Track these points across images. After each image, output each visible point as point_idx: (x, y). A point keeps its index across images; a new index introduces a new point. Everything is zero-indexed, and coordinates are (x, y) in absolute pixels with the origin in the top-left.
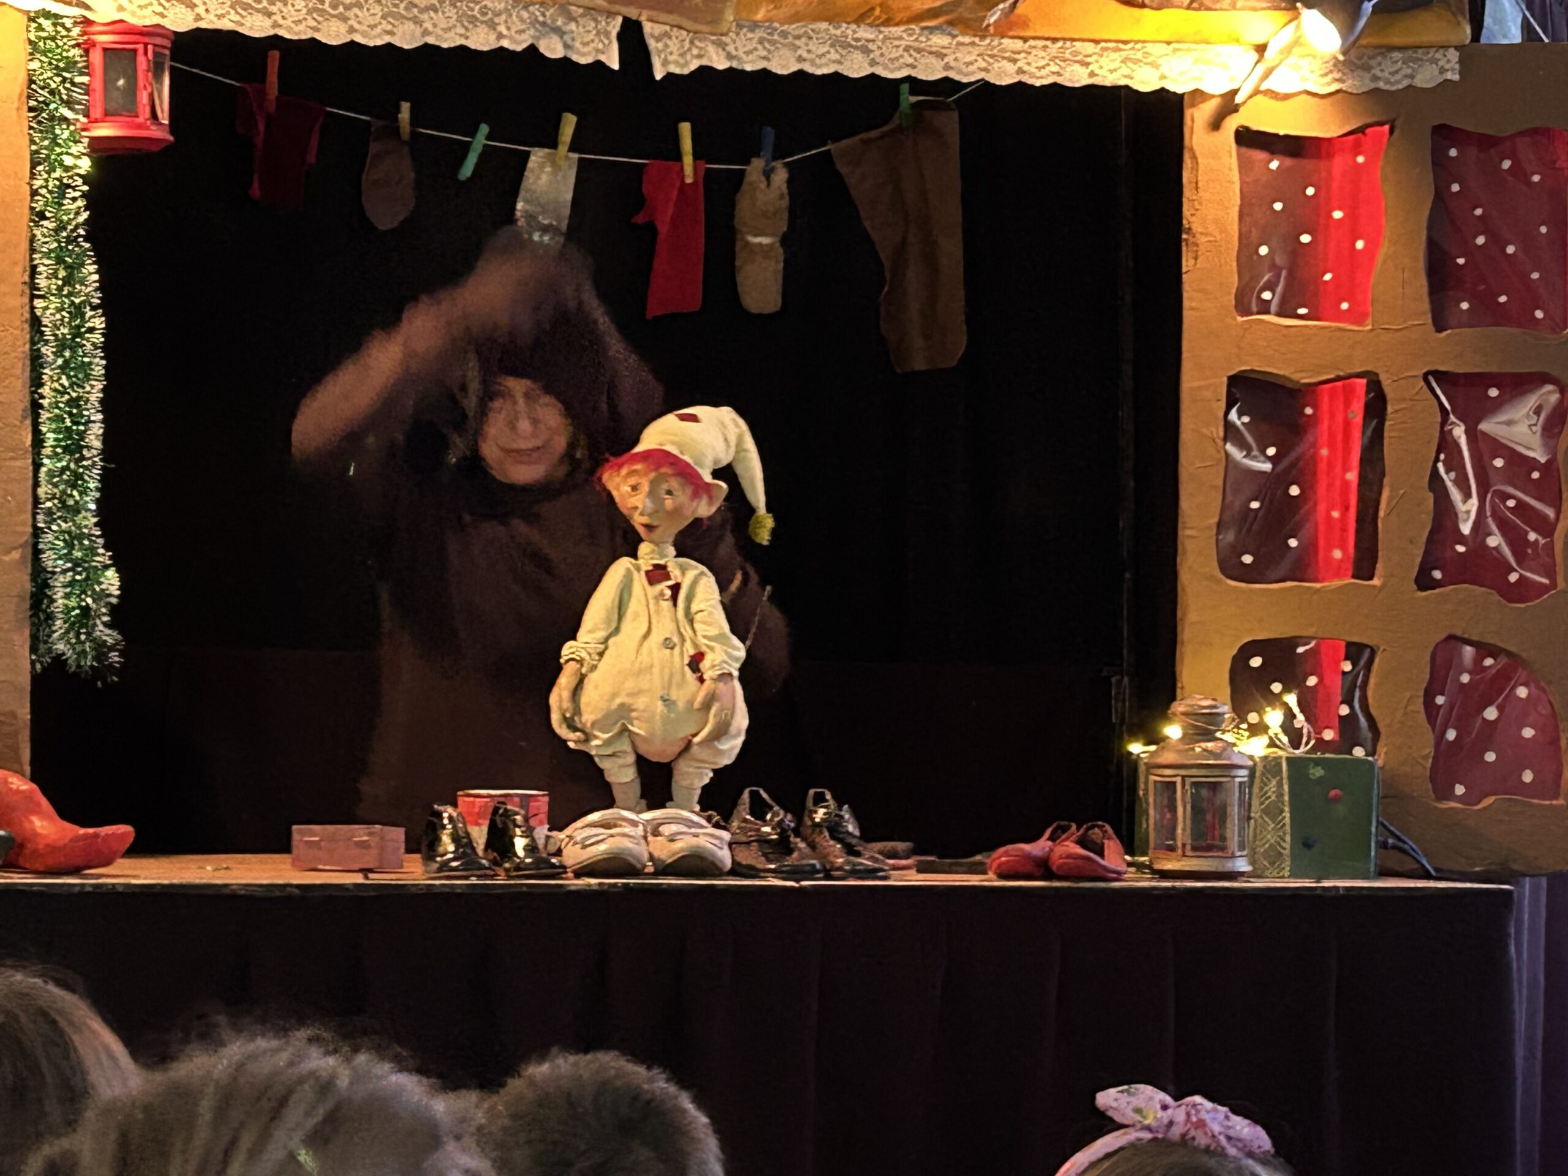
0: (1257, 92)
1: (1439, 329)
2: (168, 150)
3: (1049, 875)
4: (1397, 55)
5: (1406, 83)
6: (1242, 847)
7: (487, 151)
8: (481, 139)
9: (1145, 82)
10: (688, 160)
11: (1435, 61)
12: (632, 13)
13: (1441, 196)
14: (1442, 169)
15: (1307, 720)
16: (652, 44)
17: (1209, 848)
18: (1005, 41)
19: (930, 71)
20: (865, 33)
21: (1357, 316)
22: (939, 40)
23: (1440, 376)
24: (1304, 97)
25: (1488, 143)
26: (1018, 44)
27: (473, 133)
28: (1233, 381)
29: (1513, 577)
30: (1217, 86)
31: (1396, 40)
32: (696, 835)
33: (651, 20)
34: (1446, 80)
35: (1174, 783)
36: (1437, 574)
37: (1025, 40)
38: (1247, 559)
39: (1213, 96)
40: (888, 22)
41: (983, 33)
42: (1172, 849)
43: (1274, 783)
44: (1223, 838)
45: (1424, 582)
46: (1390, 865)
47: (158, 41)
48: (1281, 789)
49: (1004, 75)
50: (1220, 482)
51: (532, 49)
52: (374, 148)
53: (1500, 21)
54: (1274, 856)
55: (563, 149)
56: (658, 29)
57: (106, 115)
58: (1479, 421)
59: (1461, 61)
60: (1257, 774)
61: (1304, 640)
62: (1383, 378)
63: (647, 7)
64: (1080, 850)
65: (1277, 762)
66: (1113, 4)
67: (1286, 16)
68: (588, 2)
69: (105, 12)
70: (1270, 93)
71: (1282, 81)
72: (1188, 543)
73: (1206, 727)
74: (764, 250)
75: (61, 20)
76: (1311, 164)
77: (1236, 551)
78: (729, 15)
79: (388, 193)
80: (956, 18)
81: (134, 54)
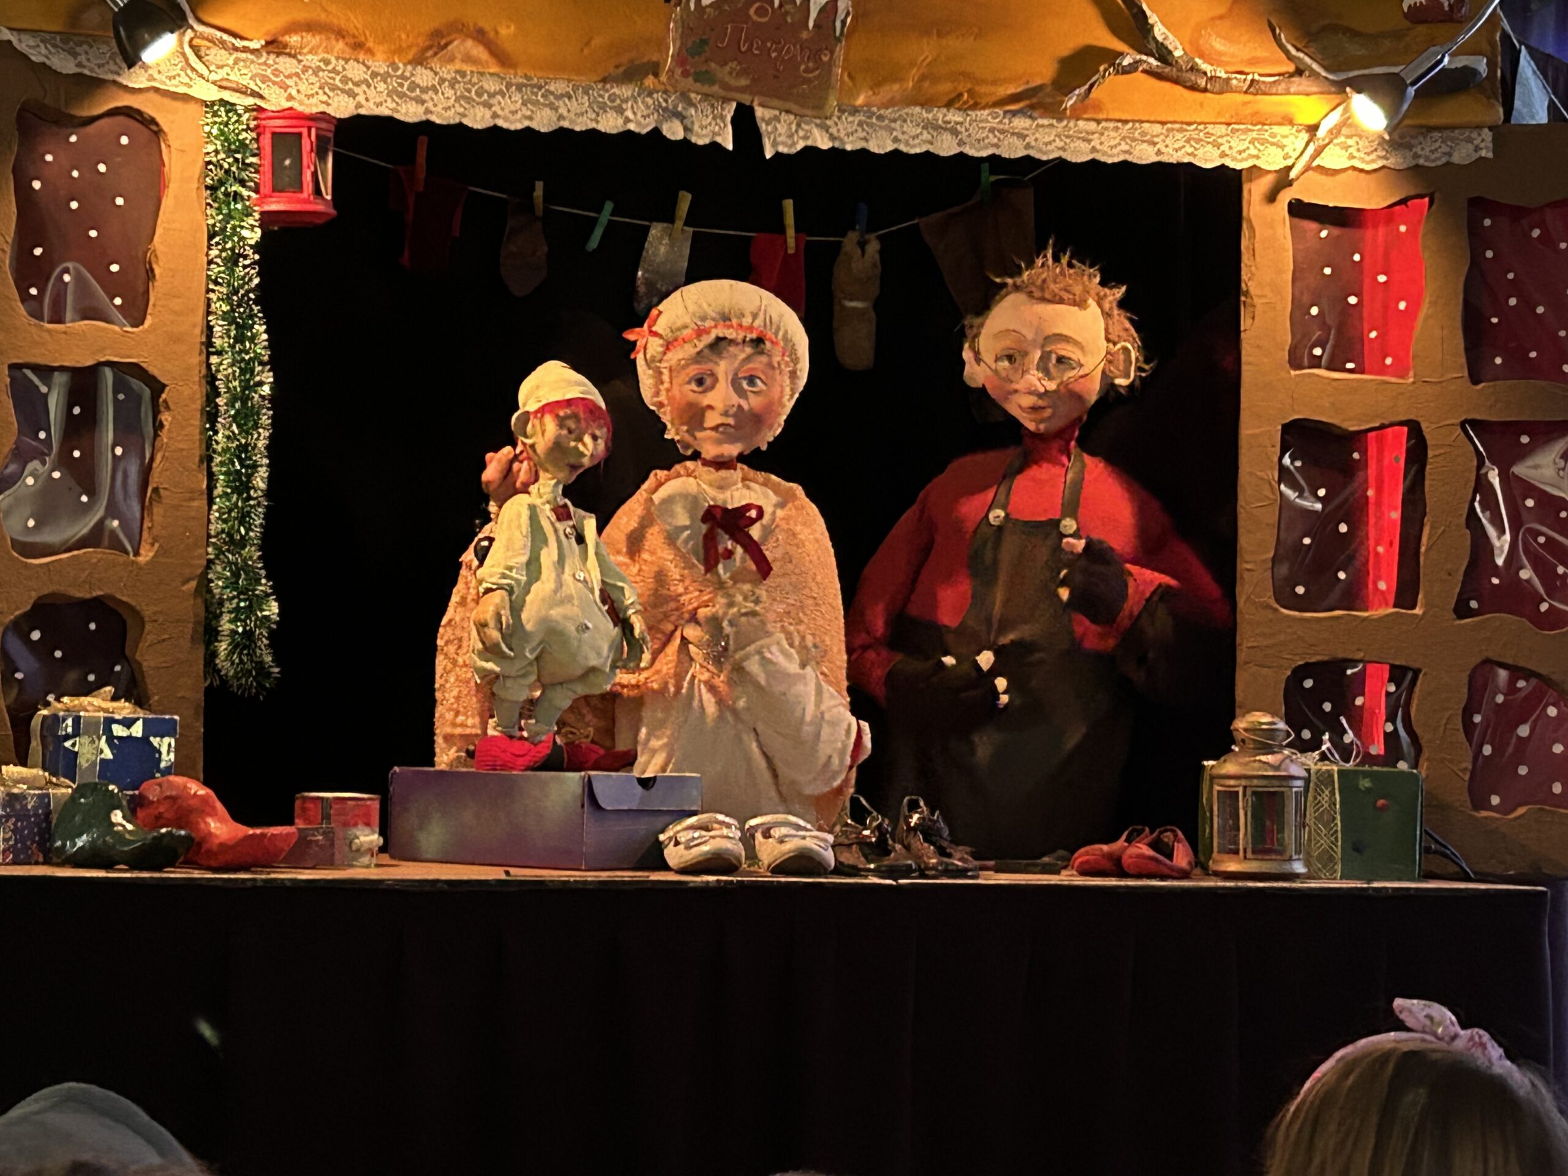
0: (1308, 168)
1: (1475, 379)
2: (332, 222)
3: (1122, 874)
4: (1436, 135)
5: (1444, 160)
6: (1298, 852)
7: (611, 226)
8: (606, 215)
9: (1208, 159)
10: (791, 232)
11: (1470, 140)
12: (746, 99)
13: (1476, 262)
14: (1477, 239)
15: (1355, 735)
16: (763, 127)
17: (1269, 852)
18: (1081, 123)
19: (1013, 150)
20: (954, 116)
21: (1400, 369)
22: (1021, 123)
23: (1475, 424)
24: (1350, 172)
25: (1518, 214)
26: (1093, 126)
27: (599, 210)
28: (1287, 429)
29: (1544, 607)
30: (1272, 161)
31: (1438, 120)
32: (804, 838)
33: (762, 105)
34: (1481, 158)
35: (1237, 792)
36: (1474, 604)
37: (1098, 122)
38: (1300, 590)
39: (1269, 172)
40: (975, 106)
41: (1060, 116)
42: (1236, 852)
43: (1327, 792)
44: (1281, 842)
45: (1462, 610)
46: (1433, 868)
47: (323, 125)
48: (1332, 798)
49: (1079, 153)
50: (1274, 519)
51: (656, 132)
52: (512, 222)
53: (1529, 104)
54: (1327, 859)
55: (679, 224)
56: (769, 114)
57: (274, 191)
58: (1513, 463)
59: (1495, 140)
60: (1312, 785)
61: (1353, 663)
62: (1424, 426)
63: (760, 93)
64: (1149, 852)
65: (1330, 774)
66: (1178, 90)
67: (1336, 99)
68: (706, 89)
69: (275, 100)
70: (1321, 169)
71: (1333, 158)
72: (1246, 575)
73: (1265, 742)
74: (859, 313)
75: (237, 111)
76: (1357, 233)
77: (1290, 582)
78: (832, 101)
79: (524, 263)
80: (1038, 101)
81: (300, 138)
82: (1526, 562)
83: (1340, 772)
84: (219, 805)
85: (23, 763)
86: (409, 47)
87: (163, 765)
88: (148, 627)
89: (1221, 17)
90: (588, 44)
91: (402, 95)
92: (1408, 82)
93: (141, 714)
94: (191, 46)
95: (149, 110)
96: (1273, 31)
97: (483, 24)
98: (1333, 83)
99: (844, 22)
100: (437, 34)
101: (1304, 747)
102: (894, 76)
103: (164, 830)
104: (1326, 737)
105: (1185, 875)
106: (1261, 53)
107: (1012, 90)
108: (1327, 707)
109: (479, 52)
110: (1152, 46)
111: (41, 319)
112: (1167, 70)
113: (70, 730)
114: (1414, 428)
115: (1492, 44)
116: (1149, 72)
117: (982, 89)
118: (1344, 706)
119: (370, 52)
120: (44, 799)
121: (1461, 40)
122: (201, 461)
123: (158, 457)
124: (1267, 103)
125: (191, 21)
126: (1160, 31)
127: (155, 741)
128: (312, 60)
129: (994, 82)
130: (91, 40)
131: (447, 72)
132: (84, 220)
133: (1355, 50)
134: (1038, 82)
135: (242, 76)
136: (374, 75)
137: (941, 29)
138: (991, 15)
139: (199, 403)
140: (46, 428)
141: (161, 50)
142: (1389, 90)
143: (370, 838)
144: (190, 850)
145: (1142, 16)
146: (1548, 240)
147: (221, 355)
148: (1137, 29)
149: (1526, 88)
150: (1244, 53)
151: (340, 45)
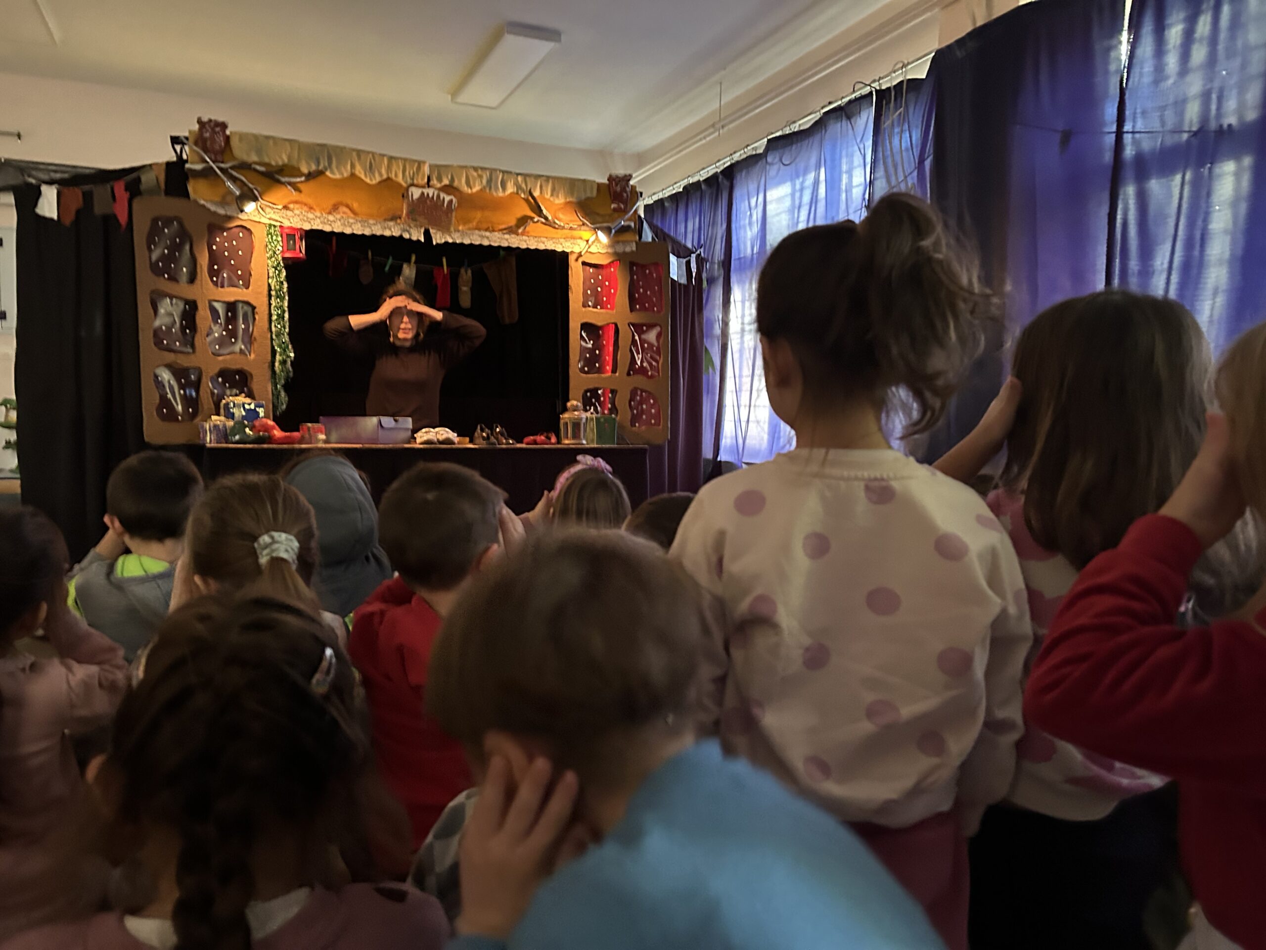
0: (587, 251)
1: (631, 311)
2: (305, 260)
3: (537, 444)
4: (621, 243)
5: (623, 251)
7: (392, 264)
8: (390, 261)
9: (559, 249)
10: (445, 268)
11: (630, 245)
12: (427, 227)
13: (632, 279)
14: (632, 273)
15: (601, 408)
16: (433, 235)
17: (576, 438)
18: (523, 237)
19: (505, 244)
20: (488, 234)
21: (612, 308)
22: (507, 236)
23: (632, 323)
24: (599, 254)
25: (644, 267)
26: (527, 238)
27: (388, 259)
28: (582, 325)
29: (649, 373)
30: (577, 250)
31: (621, 239)
33: (432, 228)
34: (633, 250)
35: (568, 423)
36: (631, 373)
37: (528, 237)
38: (586, 369)
39: (576, 253)
40: (494, 231)
41: (518, 235)
42: (568, 438)
43: (592, 423)
44: (580, 436)
45: (628, 375)
46: (621, 443)
47: (302, 232)
48: (594, 424)
49: (523, 246)
50: (579, 350)
51: (401, 236)
52: (362, 263)
53: (647, 236)
54: (592, 441)
55: (412, 264)
56: (434, 232)
57: (287, 250)
58: (641, 334)
59: (636, 245)
60: (588, 421)
61: (601, 389)
62: (618, 324)
63: (431, 225)
64: (543, 438)
65: (593, 417)
66: (551, 229)
67: (594, 232)
68: (415, 223)
69: (286, 224)
70: (590, 252)
71: (593, 249)
72: (572, 365)
73: (575, 409)
74: (466, 291)
75: (275, 226)
76: (600, 271)
77: (583, 368)
78: (452, 229)
79: (366, 275)
80: (511, 230)
81: (295, 235)
82: (644, 360)
83: (596, 418)
84: (277, 427)
85: (218, 414)
86: (327, 209)
87: (260, 416)
88: (254, 377)
89: (563, 208)
90: (380, 209)
91: (325, 223)
92: (613, 228)
93: (253, 401)
94: (260, 207)
95: (248, 227)
96: (576, 212)
97: (349, 202)
98: (592, 228)
99: (454, 206)
100: (335, 205)
101: (586, 411)
102: (470, 221)
103: (261, 433)
104: (592, 408)
105: (553, 444)
106: (572, 218)
107: (503, 227)
108: (593, 400)
109: (348, 211)
110: (543, 216)
111: (218, 287)
112: (547, 222)
113: (232, 406)
114: (616, 325)
115: (635, 218)
116: (542, 223)
117: (495, 226)
118: (598, 400)
119: (315, 210)
120: (225, 426)
121: (627, 217)
122: (268, 329)
123: (255, 328)
124: (575, 233)
125: (260, 199)
126: (545, 212)
127: (257, 409)
128: (297, 212)
129: (499, 224)
130: (229, 204)
131: (338, 216)
132: (229, 258)
133: (600, 219)
134: (510, 225)
135: (275, 217)
136: (316, 217)
137: (483, 208)
138: (498, 205)
139: (267, 312)
140: (220, 319)
141: (250, 207)
142: (608, 230)
143: (322, 437)
144: (270, 439)
145: (539, 207)
146: (651, 273)
147: (273, 298)
148: (539, 212)
149: (646, 232)
150: (568, 219)
151: (305, 208)
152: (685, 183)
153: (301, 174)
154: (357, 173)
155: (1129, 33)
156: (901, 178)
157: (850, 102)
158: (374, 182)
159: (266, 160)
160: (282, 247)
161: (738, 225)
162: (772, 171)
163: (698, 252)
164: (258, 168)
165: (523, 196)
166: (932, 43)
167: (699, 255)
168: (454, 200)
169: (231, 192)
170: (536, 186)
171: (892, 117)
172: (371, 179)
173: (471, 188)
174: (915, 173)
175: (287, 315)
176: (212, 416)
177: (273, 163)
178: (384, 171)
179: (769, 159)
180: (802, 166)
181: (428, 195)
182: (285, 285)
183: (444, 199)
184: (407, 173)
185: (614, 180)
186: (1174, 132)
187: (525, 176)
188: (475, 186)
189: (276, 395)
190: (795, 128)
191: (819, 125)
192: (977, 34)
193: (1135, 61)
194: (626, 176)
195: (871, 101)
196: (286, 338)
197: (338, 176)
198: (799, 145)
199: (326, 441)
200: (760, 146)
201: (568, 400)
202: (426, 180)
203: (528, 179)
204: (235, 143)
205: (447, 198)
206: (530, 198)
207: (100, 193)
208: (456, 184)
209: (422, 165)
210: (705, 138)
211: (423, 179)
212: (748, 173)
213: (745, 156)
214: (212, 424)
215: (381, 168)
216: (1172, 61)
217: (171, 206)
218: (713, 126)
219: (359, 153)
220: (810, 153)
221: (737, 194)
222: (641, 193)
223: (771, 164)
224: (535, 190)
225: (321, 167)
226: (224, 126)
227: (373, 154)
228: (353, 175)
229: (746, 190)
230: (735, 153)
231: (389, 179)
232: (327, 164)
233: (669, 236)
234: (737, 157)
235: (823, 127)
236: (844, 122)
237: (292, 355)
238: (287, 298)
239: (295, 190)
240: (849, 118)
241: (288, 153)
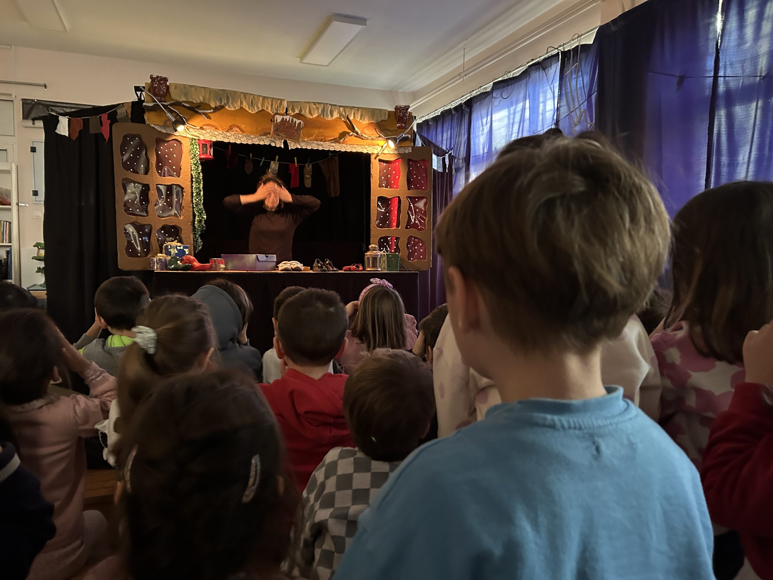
0: (382, 153)
1: (409, 190)
2: (213, 160)
3: (351, 271)
4: (402, 148)
5: (404, 152)
6: (379, 267)
7: (264, 161)
8: (263, 160)
9: (365, 151)
10: (296, 163)
11: (408, 149)
12: (285, 139)
13: (409, 170)
14: (409, 166)
15: (390, 249)
16: (289, 144)
17: (375, 267)
18: (343, 145)
19: (332, 149)
20: (322, 143)
21: (397, 188)
22: (333, 144)
23: (409, 197)
24: (389, 154)
25: (416, 162)
26: (345, 145)
27: (262, 159)
28: (379, 198)
29: (419, 227)
30: (376, 152)
31: (403, 145)
32: (298, 265)
33: (288, 140)
34: (410, 152)
35: (370, 258)
36: (408, 227)
37: (346, 144)
38: (381, 225)
39: (375, 154)
40: (325, 141)
41: (340, 143)
42: (369, 267)
44: (377, 265)
45: (407, 228)
46: (402, 270)
47: (211, 142)
48: (385, 258)
49: (343, 150)
50: (376, 213)
51: (270, 145)
52: (246, 160)
53: (418, 143)
54: (384, 268)
55: (276, 161)
56: (290, 142)
57: (203, 154)
58: (415, 204)
59: (412, 149)
60: (382, 257)
61: (389, 237)
63: (288, 138)
64: (355, 267)
65: (385, 254)
66: (360, 139)
67: (386, 141)
68: (278, 137)
69: (202, 138)
70: (383, 153)
71: (386, 152)
72: (372, 223)
73: (374, 249)
74: (309, 178)
75: (195, 140)
76: (390, 165)
77: (379, 223)
78: (301, 140)
79: (249, 168)
80: (336, 141)
81: (207, 144)
82: (417, 220)
83: (387, 255)
84: (196, 260)
85: (161, 253)
86: (226, 129)
87: (186, 254)
88: (183, 230)
89: (367, 127)
90: (257, 129)
91: (225, 137)
92: (398, 138)
93: (182, 245)
94: (187, 128)
95: (179, 139)
96: (375, 129)
97: (239, 125)
98: (385, 139)
99: (302, 126)
100: (231, 126)
101: (381, 250)
102: (311, 136)
103: (187, 264)
104: (384, 249)
105: (361, 271)
106: (373, 133)
107: (331, 138)
108: (385, 244)
109: (238, 130)
110: (355, 131)
111: (161, 176)
112: (358, 136)
113: (170, 248)
114: (399, 197)
116: (355, 136)
117: (326, 138)
118: (388, 244)
119: (218, 129)
120: (165, 259)
121: (406, 132)
122: (191, 201)
123: (183, 201)
124: (375, 142)
125: (186, 123)
126: (356, 129)
127: (185, 250)
128: (208, 131)
129: (328, 137)
130: (169, 127)
131: (232, 133)
132: (168, 159)
133: (390, 133)
134: (335, 137)
135: (195, 134)
136: (220, 134)
137: (319, 128)
138: (328, 125)
139: (190, 191)
140: (163, 195)
141: (181, 128)
142: (395, 140)
143: (223, 266)
144: (192, 268)
145: (353, 126)
146: (421, 166)
147: (194, 183)
148: (352, 128)
149: (418, 140)
150: (371, 133)
151: (213, 128)
152: (442, 110)
153: (211, 108)
154: (244, 107)
155: (722, 14)
156: (577, 106)
157: (545, 59)
158: (254, 112)
159: (191, 100)
160: (199, 152)
161: (474, 136)
162: (496, 102)
163: (450, 152)
164: (185, 104)
165: (343, 119)
166: (598, 22)
167: (451, 154)
168: (302, 123)
169: (169, 120)
170: (351, 114)
171: (571, 68)
172: (252, 111)
173: (312, 116)
174: (586, 103)
175: (202, 193)
176: (158, 254)
177: (195, 102)
178: (260, 106)
179: (494, 95)
180: (514, 99)
181: (286, 119)
182: (201, 174)
183: (296, 122)
184: (274, 106)
185: (399, 109)
186: (749, 76)
187: (345, 107)
188: (314, 115)
189: (196, 241)
190: (511, 75)
191: (526, 74)
192: (625, 16)
193: (726, 32)
194: (406, 107)
195: (558, 59)
196: (202, 207)
197: (233, 109)
198: (513, 86)
199: (225, 269)
200: (489, 87)
201: (370, 244)
202: (285, 111)
203: (346, 109)
204: (172, 90)
205: (298, 122)
206: (348, 121)
207: (93, 120)
208: (302, 113)
209: (283, 101)
210: (454, 82)
211: (283, 111)
212: (481, 104)
213: (479, 93)
214: (158, 258)
215: (258, 103)
216: (749, 32)
217: (135, 128)
218: (459, 74)
219: (245, 94)
220: (520, 91)
221: (474, 116)
222: (415, 117)
223: (496, 98)
224: (350, 116)
225: (223, 104)
226: (166, 80)
227: (253, 95)
228: (241, 108)
229: (480, 114)
230: (473, 91)
231: (263, 110)
232: (226, 102)
233: (432, 143)
234: (474, 94)
235: (528, 75)
236: (541, 72)
237: (205, 217)
238: (202, 183)
239: (207, 118)
240: (544, 69)
241: (203, 96)
